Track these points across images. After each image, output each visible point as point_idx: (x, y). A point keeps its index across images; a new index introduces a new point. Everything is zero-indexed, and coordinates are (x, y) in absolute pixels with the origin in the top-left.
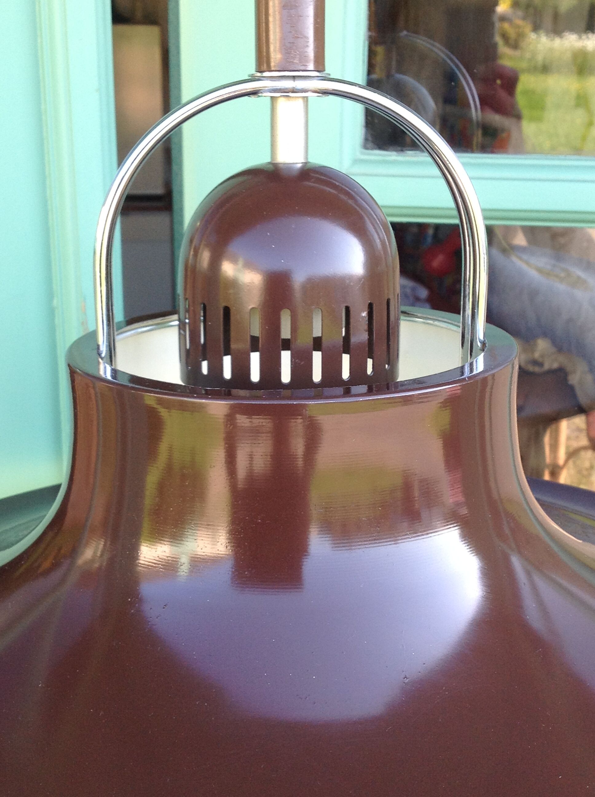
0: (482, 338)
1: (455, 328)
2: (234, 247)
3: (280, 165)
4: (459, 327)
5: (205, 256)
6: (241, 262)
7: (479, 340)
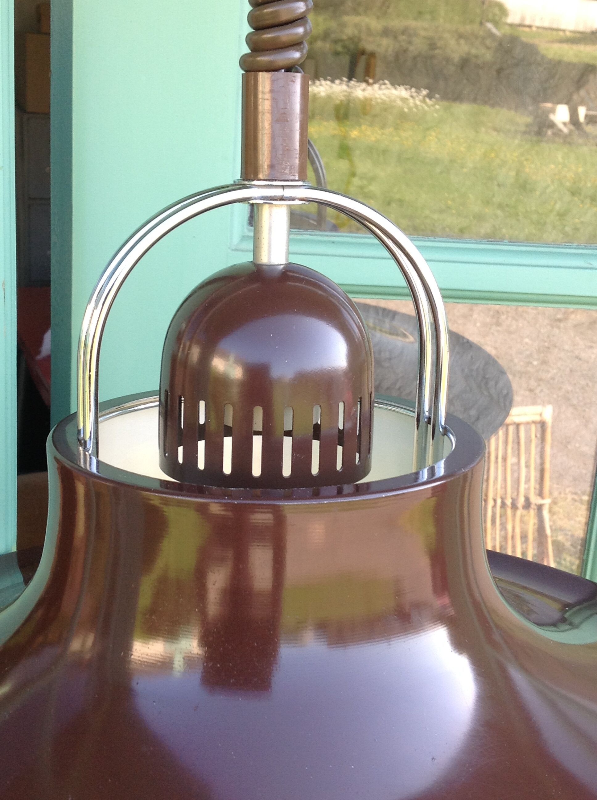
0: (443, 424)
1: (411, 414)
2: (224, 344)
3: (264, 267)
4: (414, 412)
5: (195, 353)
6: (232, 359)
7: (442, 425)
